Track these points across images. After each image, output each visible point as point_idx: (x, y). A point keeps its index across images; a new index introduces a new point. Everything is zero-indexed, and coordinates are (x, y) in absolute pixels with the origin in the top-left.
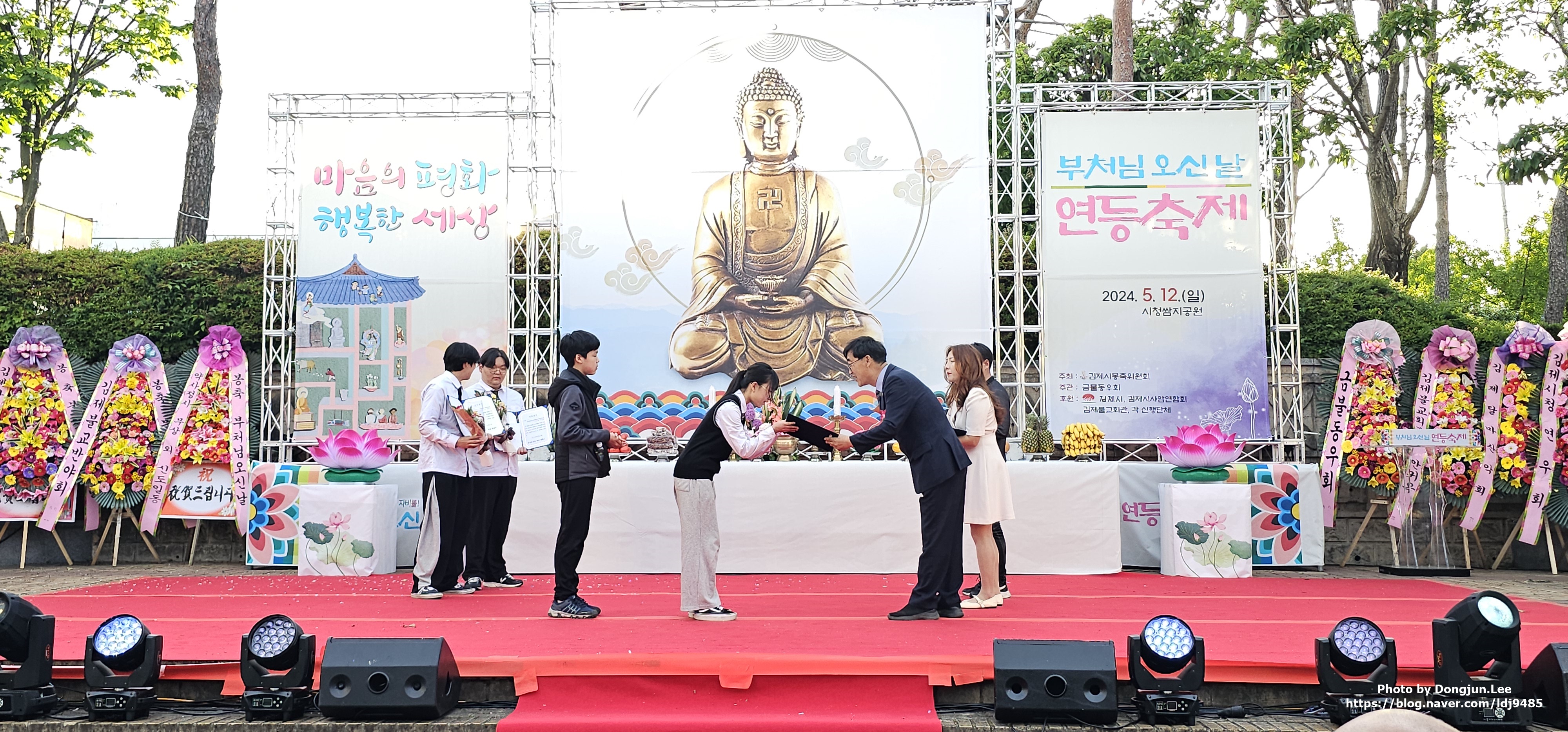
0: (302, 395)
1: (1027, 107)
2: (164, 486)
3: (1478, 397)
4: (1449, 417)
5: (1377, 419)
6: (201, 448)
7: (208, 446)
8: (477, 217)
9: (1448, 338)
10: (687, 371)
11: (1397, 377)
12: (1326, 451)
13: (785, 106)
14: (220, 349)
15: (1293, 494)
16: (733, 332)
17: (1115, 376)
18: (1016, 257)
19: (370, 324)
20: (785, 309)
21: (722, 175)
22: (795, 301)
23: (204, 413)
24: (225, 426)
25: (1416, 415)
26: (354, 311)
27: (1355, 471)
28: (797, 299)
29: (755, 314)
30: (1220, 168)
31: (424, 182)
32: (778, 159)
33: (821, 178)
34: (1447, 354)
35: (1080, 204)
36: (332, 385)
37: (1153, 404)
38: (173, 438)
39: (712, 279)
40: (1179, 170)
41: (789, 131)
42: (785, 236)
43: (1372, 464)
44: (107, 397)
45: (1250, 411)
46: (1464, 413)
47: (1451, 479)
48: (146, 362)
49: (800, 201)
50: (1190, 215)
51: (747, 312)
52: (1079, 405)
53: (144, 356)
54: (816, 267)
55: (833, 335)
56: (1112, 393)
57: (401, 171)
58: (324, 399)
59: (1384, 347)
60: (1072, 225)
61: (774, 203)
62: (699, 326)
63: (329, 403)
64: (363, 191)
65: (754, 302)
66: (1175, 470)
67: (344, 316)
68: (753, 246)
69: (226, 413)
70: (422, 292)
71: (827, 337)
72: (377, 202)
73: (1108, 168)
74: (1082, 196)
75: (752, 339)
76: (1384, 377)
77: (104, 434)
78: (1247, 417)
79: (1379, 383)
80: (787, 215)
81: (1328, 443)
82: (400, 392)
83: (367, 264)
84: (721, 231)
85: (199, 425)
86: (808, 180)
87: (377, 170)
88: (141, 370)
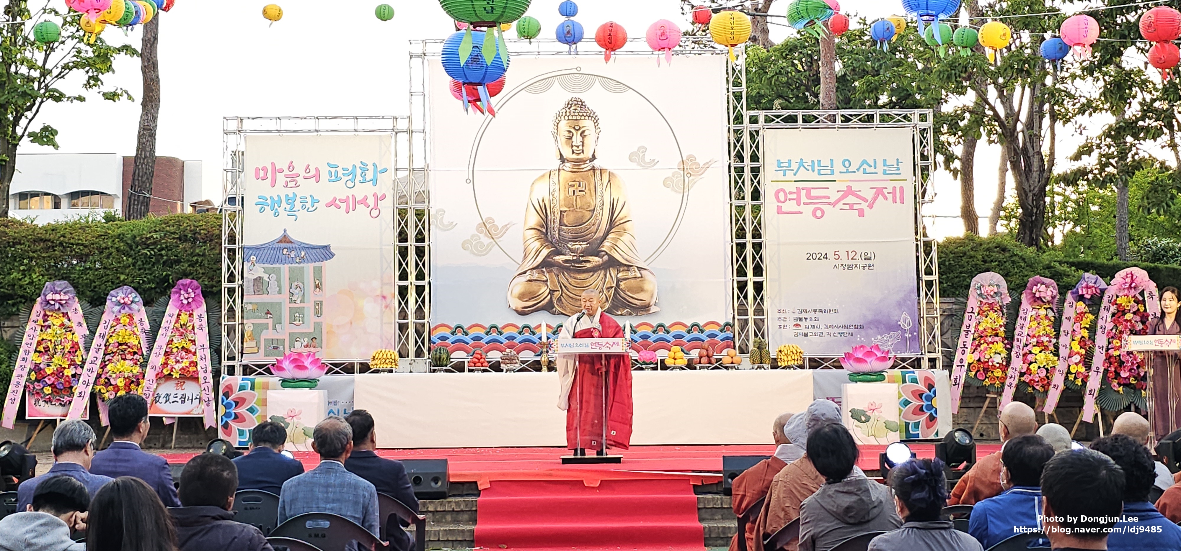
0: (249, 329)
1: (755, 127)
2: (151, 393)
3: (1057, 324)
4: (1037, 338)
5: (990, 339)
6: (178, 366)
7: (183, 365)
8: (371, 201)
9: (1039, 285)
10: (520, 309)
11: (1005, 311)
12: (956, 362)
13: (587, 124)
14: (186, 296)
15: (932, 390)
16: (552, 282)
17: (815, 311)
18: (747, 230)
19: (296, 278)
20: (588, 265)
21: (542, 173)
22: (595, 260)
23: (178, 342)
24: (193, 350)
25: (1016, 337)
26: (285, 269)
27: (976, 375)
28: (597, 259)
29: (568, 269)
30: (885, 168)
31: (333, 178)
32: (584, 161)
33: (612, 173)
34: (1037, 295)
35: (790, 193)
36: (270, 322)
37: (841, 330)
38: (156, 360)
39: (537, 244)
40: (858, 170)
41: (590, 141)
42: (588, 215)
43: (986, 370)
44: (107, 331)
45: (906, 335)
46: (1047, 335)
47: (1037, 380)
48: (133, 306)
49: (599, 190)
50: (866, 200)
51: (562, 268)
52: (791, 331)
53: (132, 302)
54: (610, 236)
55: (622, 284)
56: (813, 323)
57: (317, 169)
58: (265, 331)
59: (996, 291)
60: (785, 207)
61: (580, 191)
62: (528, 278)
63: (268, 334)
64: (290, 185)
65: (566, 261)
66: (850, 375)
67: (278, 272)
68: (565, 222)
69: (193, 342)
70: (333, 255)
71: (618, 285)
72: (300, 192)
73: (810, 168)
74: (791, 187)
75: (565, 287)
76: (996, 311)
77: (107, 357)
78: (904, 339)
79: (993, 315)
80: (589, 199)
81: (958, 356)
82: (318, 326)
83: (293, 235)
84: (544, 211)
85: (175, 350)
86: (604, 175)
87: (299, 169)
88: (130, 312)
